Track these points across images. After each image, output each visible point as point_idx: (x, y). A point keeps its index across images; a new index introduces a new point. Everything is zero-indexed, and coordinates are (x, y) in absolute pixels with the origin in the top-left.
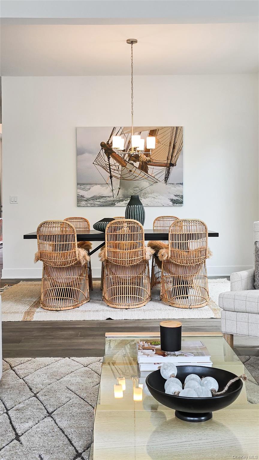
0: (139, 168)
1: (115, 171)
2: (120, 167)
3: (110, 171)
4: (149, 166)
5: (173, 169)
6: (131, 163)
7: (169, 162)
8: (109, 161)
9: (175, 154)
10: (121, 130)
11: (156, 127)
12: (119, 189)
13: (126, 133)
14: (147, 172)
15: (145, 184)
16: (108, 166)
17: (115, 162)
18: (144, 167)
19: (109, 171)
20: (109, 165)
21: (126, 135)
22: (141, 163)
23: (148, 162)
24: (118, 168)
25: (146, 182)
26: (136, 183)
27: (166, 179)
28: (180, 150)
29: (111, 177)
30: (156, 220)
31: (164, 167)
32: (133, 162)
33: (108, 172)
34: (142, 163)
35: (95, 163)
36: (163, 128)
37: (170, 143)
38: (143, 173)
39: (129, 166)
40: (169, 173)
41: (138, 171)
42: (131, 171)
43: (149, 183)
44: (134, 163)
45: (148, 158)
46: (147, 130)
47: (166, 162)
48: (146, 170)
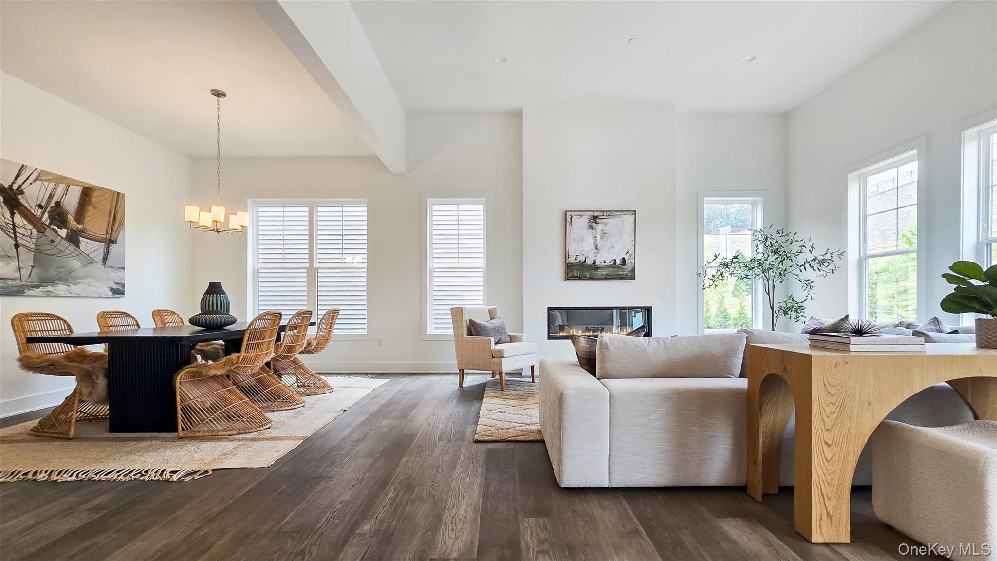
0: (66, 239)
1: (24, 238)
3: (16, 236)
4: (81, 238)
5: (113, 248)
6: (53, 230)
7: (108, 237)
8: (13, 219)
9: (115, 229)
10: (37, 173)
12: (32, 267)
13: (45, 181)
14: (78, 247)
15: (76, 264)
16: (12, 227)
17: (22, 219)
18: (74, 238)
19: (12, 235)
20: (14, 225)
21: (46, 184)
22: (69, 232)
23: (80, 231)
24: (31, 234)
25: (77, 261)
26: (61, 261)
27: (105, 259)
28: (122, 224)
29: (16, 246)
31: (101, 243)
32: (56, 228)
34: (71, 232)
36: (101, 189)
37: (110, 212)
38: (72, 248)
39: (50, 234)
40: (108, 252)
41: (66, 244)
42: (53, 241)
43: (82, 264)
44: (60, 232)
45: (80, 227)
46: (79, 187)
47: (104, 236)
48: (77, 244)
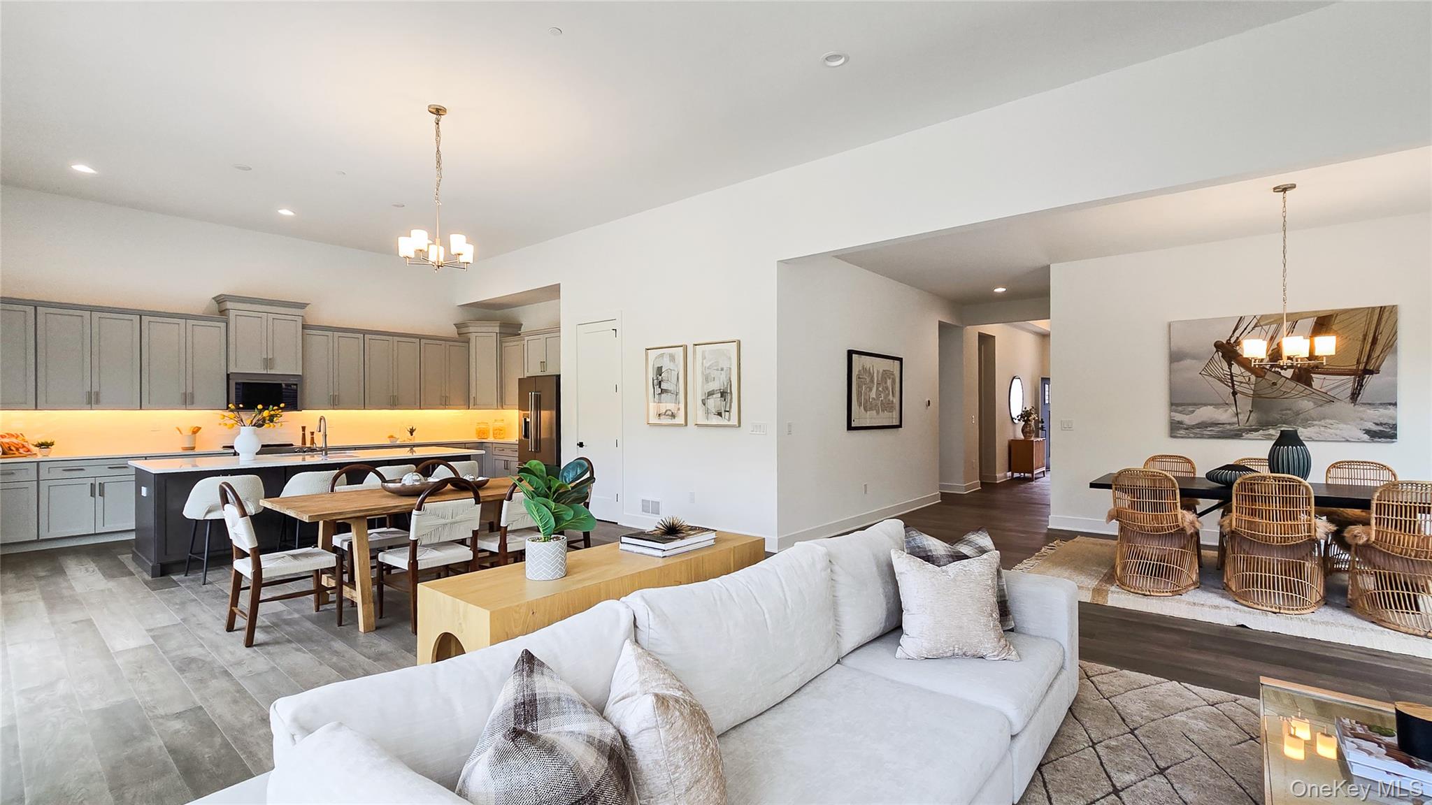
0: (1292, 379)
1: (1242, 385)
2: (1253, 378)
3: (1233, 385)
4: (1313, 375)
5: (1371, 381)
6: (1275, 372)
7: (1362, 367)
8: (1230, 369)
9: (1375, 356)
10: (1255, 321)
11: (1332, 310)
12: (1251, 412)
13: (1266, 325)
14: (1310, 385)
15: (1306, 405)
16: (1229, 377)
17: (1243, 370)
18: (1303, 377)
19: (1230, 385)
20: (1232, 375)
21: (1266, 328)
22: (1297, 370)
23: (1313, 368)
24: (1249, 380)
25: (1309, 401)
26: (1286, 403)
27: (1354, 396)
28: (1390, 347)
29: (1234, 393)
30: (1334, 466)
31: (1349, 377)
32: (1279, 370)
33: (1229, 386)
34: (1300, 371)
35: (1203, 372)
36: (1346, 311)
38: (1301, 387)
39: (1269, 376)
40: (1361, 386)
41: (1291, 384)
42: (1274, 384)
43: (1315, 403)
44: (1283, 372)
45: (1314, 362)
46: (1312, 317)
47: (1355, 367)
48: (1308, 382)
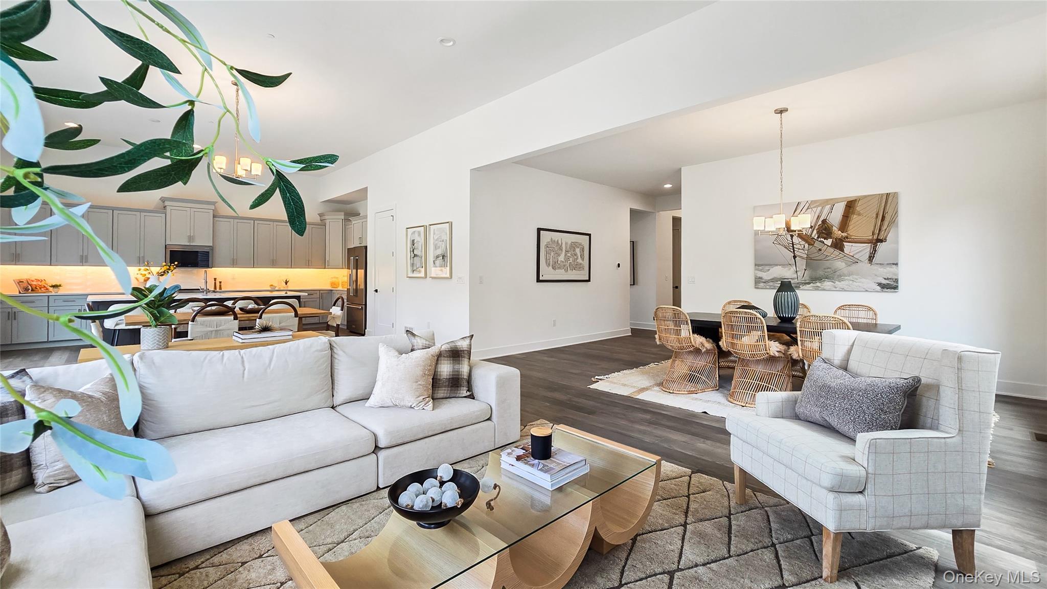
0: (831, 246)
1: (800, 251)
2: (807, 245)
3: (794, 251)
4: (845, 243)
5: (881, 247)
6: (820, 241)
7: (875, 237)
8: (792, 239)
9: (884, 228)
10: (808, 205)
11: (857, 196)
12: (805, 270)
13: (814, 207)
14: (843, 251)
15: (840, 265)
16: (791, 245)
17: (800, 240)
18: (838, 245)
19: (792, 250)
20: (793, 244)
21: (814, 209)
22: (834, 240)
23: (844, 238)
24: (804, 247)
25: (842, 262)
26: (827, 264)
27: (871, 259)
28: (894, 221)
29: (795, 257)
31: (867, 244)
32: (823, 240)
33: (791, 252)
34: (836, 240)
35: (775, 242)
36: (865, 197)
37: (877, 215)
38: (837, 252)
39: (817, 244)
40: (875, 251)
41: (832, 250)
42: (820, 250)
43: (847, 264)
44: (825, 241)
45: (844, 234)
46: (843, 201)
47: (871, 238)
48: (841, 249)
